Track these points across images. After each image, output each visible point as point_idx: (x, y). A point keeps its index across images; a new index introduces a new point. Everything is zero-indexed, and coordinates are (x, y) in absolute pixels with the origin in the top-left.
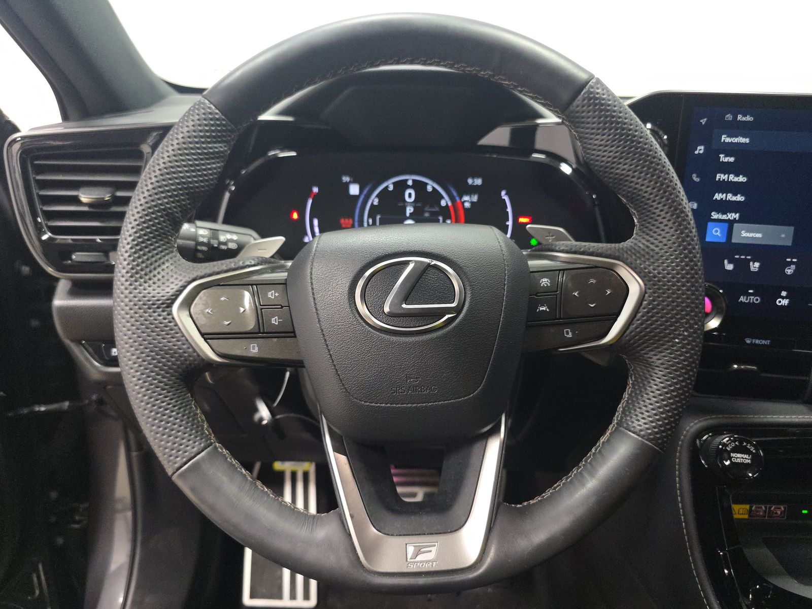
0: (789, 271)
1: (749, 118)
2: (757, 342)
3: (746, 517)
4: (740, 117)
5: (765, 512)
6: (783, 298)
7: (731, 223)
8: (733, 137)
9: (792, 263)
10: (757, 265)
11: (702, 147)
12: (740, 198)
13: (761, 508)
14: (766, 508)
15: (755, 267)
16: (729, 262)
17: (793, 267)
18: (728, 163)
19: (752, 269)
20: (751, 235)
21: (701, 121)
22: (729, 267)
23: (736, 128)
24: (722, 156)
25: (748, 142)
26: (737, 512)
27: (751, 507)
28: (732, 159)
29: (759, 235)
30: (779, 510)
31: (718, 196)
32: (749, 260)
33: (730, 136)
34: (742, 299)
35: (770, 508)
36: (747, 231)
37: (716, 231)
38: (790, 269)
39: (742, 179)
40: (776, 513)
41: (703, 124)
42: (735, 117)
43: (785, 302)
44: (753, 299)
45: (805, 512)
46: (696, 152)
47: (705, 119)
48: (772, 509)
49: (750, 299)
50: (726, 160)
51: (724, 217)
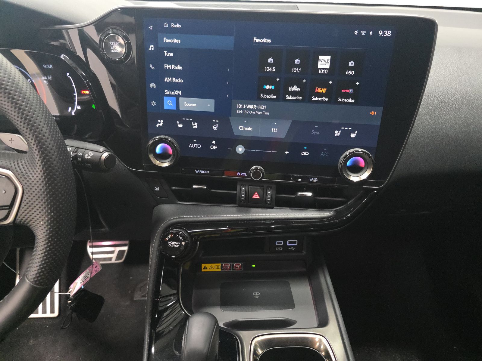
0: (215, 128)
1: (178, 26)
2: (202, 172)
3: (220, 270)
4: (172, 25)
5: (230, 267)
6: (214, 145)
7: (177, 97)
8: (170, 39)
9: (216, 123)
10: (196, 124)
11: (153, 46)
12: (180, 81)
13: (228, 265)
14: (231, 264)
15: (196, 126)
16: (180, 123)
17: (217, 125)
18: (170, 56)
19: (194, 127)
20: (190, 105)
21: (149, 27)
22: (181, 126)
23: (172, 32)
24: (165, 52)
25: (180, 42)
26: (214, 268)
27: (222, 265)
28: (172, 54)
29: (195, 105)
30: (239, 265)
31: (167, 80)
32: (191, 122)
33: (168, 38)
34: (191, 146)
35: (233, 265)
36: (187, 103)
37: (170, 103)
38: (215, 126)
39: (179, 68)
40: (237, 267)
41: (151, 29)
42: (170, 25)
43: (215, 147)
44: (197, 145)
45: (254, 266)
46: (150, 49)
47: (152, 26)
48: (234, 265)
49: (195, 145)
50: (168, 54)
51: (173, 93)
